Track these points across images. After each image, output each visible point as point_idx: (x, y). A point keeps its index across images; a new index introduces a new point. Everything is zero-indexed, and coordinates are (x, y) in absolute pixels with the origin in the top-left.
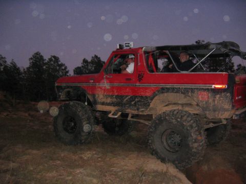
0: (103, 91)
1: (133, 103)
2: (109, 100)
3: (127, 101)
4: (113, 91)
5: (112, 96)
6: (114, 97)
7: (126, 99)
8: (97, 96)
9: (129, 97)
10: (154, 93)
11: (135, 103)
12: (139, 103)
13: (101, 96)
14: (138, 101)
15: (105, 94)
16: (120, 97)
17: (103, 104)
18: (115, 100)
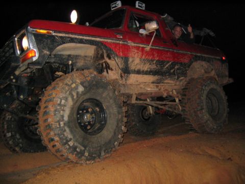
0: (140, 53)
1: (172, 71)
2: (146, 67)
3: (167, 67)
4: (153, 55)
5: (152, 61)
6: (155, 62)
7: (167, 66)
8: (131, 60)
9: (170, 63)
10: (191, 60)
11: (174, 71)
12: (178, 71)
13: (137, 61)
14: (178, 69)
15: (144, 57)
16: (161, 63)
17: (139, 72)
18: (154, 67)
